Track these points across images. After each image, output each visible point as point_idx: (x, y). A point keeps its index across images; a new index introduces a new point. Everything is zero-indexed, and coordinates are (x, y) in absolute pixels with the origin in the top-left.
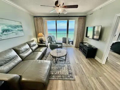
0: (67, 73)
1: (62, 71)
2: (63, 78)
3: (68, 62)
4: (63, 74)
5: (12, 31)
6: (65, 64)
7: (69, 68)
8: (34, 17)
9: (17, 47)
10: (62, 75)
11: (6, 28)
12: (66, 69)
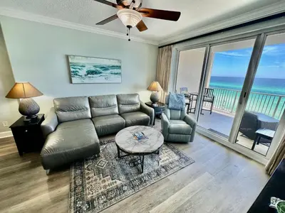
0: (89, 196)
1: (96, 180)
2: (75, 191)
3: (137, 182)
4: (88, 186)
5: (101, 73)
6: (123, 177)
7: (111, 195)
8: (159, 47)
9: (96, 97)
10: (82, 185)
11: (93, 69)
12: (105, 187)
